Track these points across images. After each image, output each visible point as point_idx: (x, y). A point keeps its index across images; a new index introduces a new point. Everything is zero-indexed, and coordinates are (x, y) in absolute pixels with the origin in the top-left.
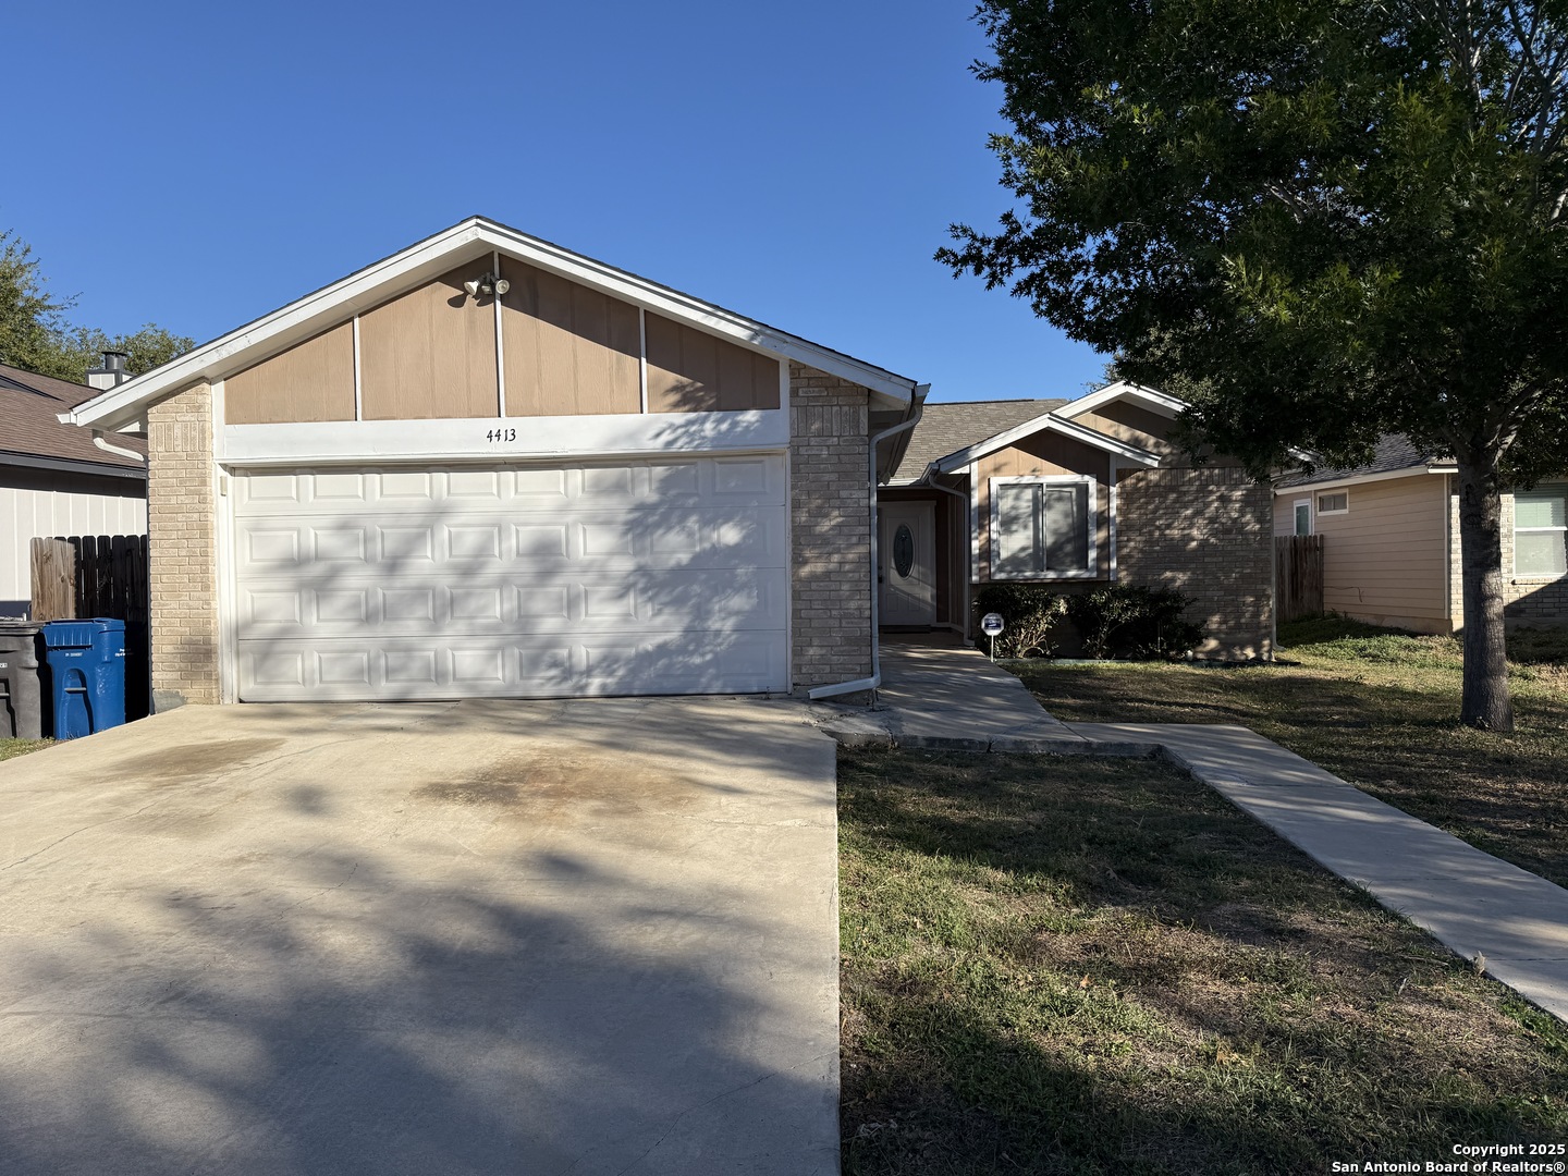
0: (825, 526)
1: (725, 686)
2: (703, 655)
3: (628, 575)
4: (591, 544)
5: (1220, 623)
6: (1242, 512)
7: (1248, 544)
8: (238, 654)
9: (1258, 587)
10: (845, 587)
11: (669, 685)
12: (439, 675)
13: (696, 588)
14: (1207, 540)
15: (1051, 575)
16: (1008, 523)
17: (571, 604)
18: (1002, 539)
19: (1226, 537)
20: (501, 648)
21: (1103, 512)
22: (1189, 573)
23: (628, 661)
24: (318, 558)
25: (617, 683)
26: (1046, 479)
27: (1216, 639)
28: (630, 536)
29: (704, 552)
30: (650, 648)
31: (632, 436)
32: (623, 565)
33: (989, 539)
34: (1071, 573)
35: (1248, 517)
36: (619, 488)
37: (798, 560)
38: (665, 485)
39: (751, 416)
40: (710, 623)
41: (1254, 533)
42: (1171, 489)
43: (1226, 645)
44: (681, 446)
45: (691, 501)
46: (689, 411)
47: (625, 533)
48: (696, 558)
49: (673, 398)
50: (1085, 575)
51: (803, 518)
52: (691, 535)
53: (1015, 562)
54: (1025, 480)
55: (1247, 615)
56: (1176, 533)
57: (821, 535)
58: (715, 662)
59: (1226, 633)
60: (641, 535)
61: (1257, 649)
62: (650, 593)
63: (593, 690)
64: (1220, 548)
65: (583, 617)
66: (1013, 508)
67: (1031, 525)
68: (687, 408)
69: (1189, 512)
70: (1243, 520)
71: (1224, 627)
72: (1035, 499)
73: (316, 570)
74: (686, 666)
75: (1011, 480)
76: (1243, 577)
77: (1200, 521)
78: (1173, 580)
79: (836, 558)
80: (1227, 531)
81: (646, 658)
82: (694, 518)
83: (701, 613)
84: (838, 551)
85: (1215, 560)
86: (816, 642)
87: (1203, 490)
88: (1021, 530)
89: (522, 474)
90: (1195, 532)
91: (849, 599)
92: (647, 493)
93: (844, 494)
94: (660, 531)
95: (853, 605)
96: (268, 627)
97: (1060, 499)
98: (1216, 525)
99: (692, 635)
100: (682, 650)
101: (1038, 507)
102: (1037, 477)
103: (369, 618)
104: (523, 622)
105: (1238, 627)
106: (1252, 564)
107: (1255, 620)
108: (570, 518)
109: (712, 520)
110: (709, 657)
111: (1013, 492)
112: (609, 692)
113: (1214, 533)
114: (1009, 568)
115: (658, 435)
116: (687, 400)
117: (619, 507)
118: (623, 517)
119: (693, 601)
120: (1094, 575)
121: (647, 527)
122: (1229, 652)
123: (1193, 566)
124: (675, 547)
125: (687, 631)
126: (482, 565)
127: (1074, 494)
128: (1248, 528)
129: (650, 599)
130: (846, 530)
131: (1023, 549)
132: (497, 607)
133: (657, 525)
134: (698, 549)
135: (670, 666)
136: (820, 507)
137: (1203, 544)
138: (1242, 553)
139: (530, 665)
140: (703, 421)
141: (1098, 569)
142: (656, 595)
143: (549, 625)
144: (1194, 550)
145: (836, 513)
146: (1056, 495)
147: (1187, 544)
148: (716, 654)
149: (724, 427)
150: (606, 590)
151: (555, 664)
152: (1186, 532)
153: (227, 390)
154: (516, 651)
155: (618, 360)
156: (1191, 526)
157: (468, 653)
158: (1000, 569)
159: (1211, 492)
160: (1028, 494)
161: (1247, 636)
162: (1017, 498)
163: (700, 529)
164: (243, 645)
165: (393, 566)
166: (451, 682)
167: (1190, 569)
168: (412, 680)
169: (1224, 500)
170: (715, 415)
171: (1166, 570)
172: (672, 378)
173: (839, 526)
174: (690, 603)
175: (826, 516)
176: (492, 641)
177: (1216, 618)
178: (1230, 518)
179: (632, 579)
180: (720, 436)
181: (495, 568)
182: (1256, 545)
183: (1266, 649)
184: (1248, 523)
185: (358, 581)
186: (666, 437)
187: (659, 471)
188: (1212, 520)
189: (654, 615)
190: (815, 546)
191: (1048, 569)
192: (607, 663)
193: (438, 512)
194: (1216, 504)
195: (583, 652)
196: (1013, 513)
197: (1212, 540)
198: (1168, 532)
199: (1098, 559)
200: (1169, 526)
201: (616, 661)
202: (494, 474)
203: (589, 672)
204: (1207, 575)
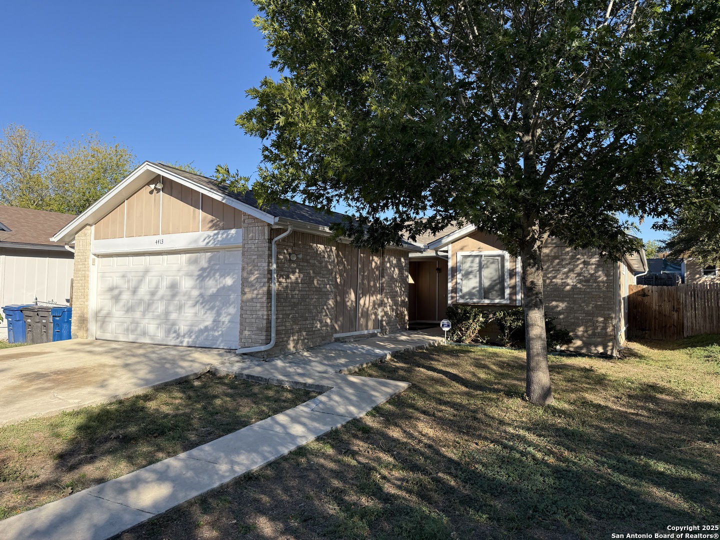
0: (252, 278)
1: (224, 346)
2: (218, 332)
3: (196, 298)
4: (186, 284)
5: (584, 332)
6: (596, 270)
7: (599, 288)
8: (96, 321)
9: (606, 313)
10: (258, 305)
11: (207, 344)
12: (144, 334)
13: (218, 303)
14: (576, 285)
15: (487, 301)
16: (467, 275)
17: (180, 308)
18: (465, 282)
19: (588, 284)
20: (160, 324)
21: (513, 270)
22: (565, 304)
23: (196, 332)
24: (117, 288)
25: (192, 341)
26: (484, 253)
27: (581, 340)
28: (198, 281)
29: (221, 288)
30: (202, 328)
31: (196, 241)
32: (195, 293)
33: (456, 283)
34: (497, 301)
35: (600, 273)
36: (195, 262)
37: (243, 293)
38: (210, 260)
39: (233, 231)
40: (221, 318)
41: (603, 282)
42: (556, 257)
43: (586, 344)
44: (211, 245)
45: (217, 267)
46: (214, 230)
47: (197, 279)
48: (218, 290)
49: (210, 225)
50: (504, 302)
51: (245, 275)
52: (216, 281)
53: (471, 294)
54: (474, 253)
55: (599, 328)
56: (558, 281)
57: (251, 282)
58: (222, 335)
59: (587, 338)
60: (202, 281)
61: (605, 347)
62: (203, 305)
63: (185, 344)
64: (583, 290)
65: (183, 314)
66: (470, 267)
67: (478, 275)
68: (213, 229)
69: (566, 270)
70: (597, 275)
71: (586, 334)
72: (480, 263)
73: (116, 292)
74: (213, 336)
75: (468, 253)
76: (596, 306)
77: (572, 275)
78: (557, 306)
79: (255, 292)
80: (587, 281)
81: (201, 332)
82: (218, 274)
83: (219, 314)
84: (256, 289)
85: (580, 296)
86: (247, 329)
87: (573, 258)
88: (474, 278)
89: (169, 256)
90: (569, 281)
91: (259, 310)
92: (204, 263)
93: (259, 264)
94: (208, 279)
95: (260, 313)
96: (104, 313)
97: (493, 263)
98: (581, 278)
99: (215, 323)
100: (213, 329)
101: (481, 267)
102: (480, 251)
103: (127, 311)
104: (167, 313)
105: (594, 334)
106: (602, 300)
107: (604, 331)
108: (181, 273)
109: (223, 276)
110: (220, 333)
111: (470, 259)
112: (190, 345)
113: (580, 282)
114: (467, 297)
115: (204, 240)
116: (214, 226)
117: (195, 269)
118: (197, 273)
119: (216, 308)
120: (508, 302)
121: (204, 277)
122: (587, 348)
123: (567, 299)
124: (212, 286)
125: (214, 321)
126: (157, 291)
127: (500, 260)
128: (600, 279)
129: (203, 307)
130: (259, 280)
131: (474, 288)
132: (160, 308)
133: (207, 277)
134: (218, 287)
135: (208, 336)
136: (251, 270)
137: (574, 287)
138: (595, 293)
139: (168, 332)
140: (218, 234)
141: (510, 299)
142: (205, 305)
143: (173, 316)
144: (569, 291)
145: (256, 272)
146: (491, 261)
147: (565, 288)
148: (222, 332)
149: (224, 236)
150: (190, 303)
151: (175, 332)
152: (564, 281)
153: (95, 228)
154: (164, 326)
155: (194, 211)
156: (567, 277)
157: (152, 325)
158: (462, 297)
159: (579, 259)
160: (477, 260)
161: (599, 340)
162: (472, 262)
163: (220, 279)
164: (98, 318)
165: (135, 291)
166: (147, 336)
167: (565, 301)
168: (137, 335)
169: (586, 263)
170: (221, 232)
171: (553, 301)
172: (210, 217)
173: (257, 278)
174: (215, 310)
175: (253, 274)
176: (158, 321)
177: (581, 329)
178: (589, 274)
179: (198, 298)
180: (223, 240)
181: (161, 293)
182: (604, 289)
183: (610, 348)
184: (599, 277)
185: (126, 296)
186: (207, 241)
187: (209, 254)
188: (579, 275)
189: (204, 314)
190: (249, 287)
191: (485, 298)
192: (190, 333)
193: (146, 272)
194: (581, 266)
195: (183, 328)
196: (470, 270)
197: (579, 285)
198: (554, 280)
199: (510, 294)
200: (555, 277)
201: (192, 332)
202: (161, 256)
203: (184, 336)
204: (575, 305)
